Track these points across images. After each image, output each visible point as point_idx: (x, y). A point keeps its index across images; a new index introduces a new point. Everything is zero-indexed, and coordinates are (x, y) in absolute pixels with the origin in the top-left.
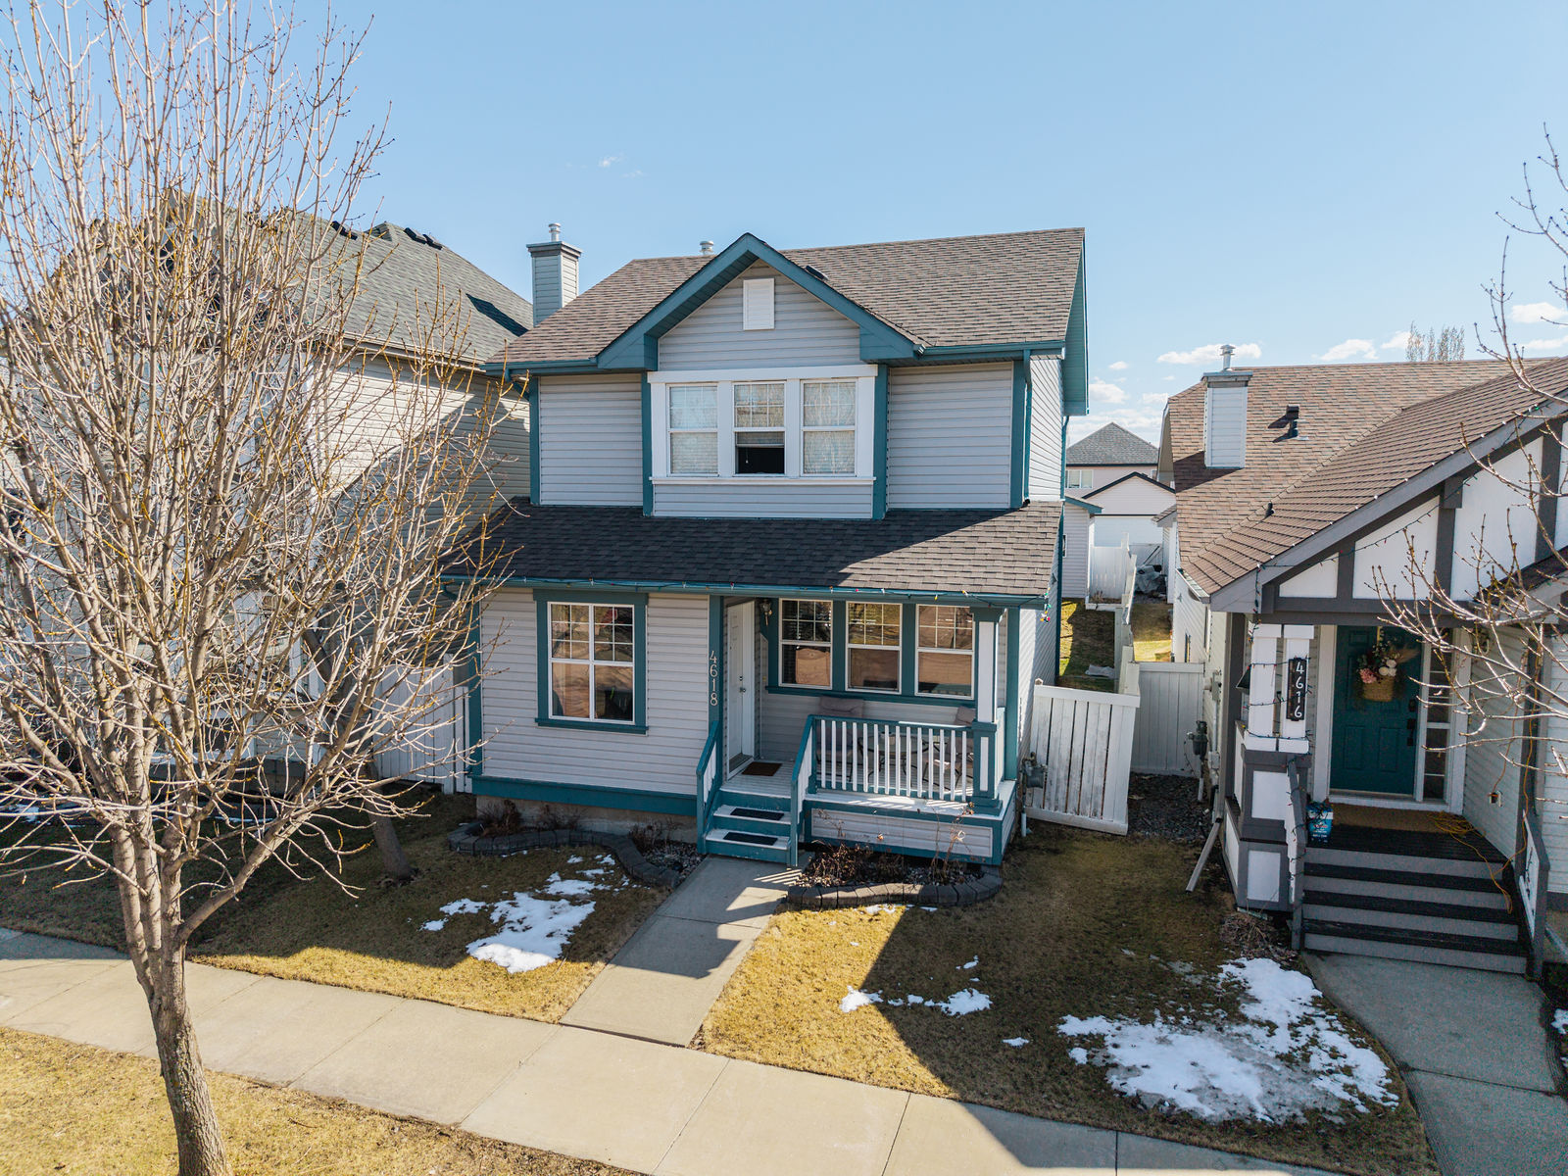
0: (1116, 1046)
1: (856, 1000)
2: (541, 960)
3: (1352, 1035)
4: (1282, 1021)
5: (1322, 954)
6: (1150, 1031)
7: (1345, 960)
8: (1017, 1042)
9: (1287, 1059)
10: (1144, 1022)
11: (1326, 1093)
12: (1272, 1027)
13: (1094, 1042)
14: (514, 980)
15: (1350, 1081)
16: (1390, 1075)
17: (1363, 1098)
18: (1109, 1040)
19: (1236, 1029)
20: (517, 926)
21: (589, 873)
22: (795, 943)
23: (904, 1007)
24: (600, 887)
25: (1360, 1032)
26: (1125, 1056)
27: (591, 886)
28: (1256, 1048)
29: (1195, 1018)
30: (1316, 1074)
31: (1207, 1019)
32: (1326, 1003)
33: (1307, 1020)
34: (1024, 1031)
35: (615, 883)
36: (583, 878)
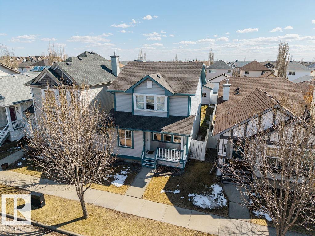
0: (194, 198)
1: (162, 191)
2: (121, 185)
3: (225, 196)
4: (216, 194)
5: (225, 184)
6: (199, 196)
7: (228, 185)
8: (182, 198)
9: (215, 200)
10: (199, 194)
11: (218, 205)
12: (215, 195)
13: (192, 197)
14: (118, 188)
15: (222, 203)
16: (227, 202)
17: (223, 205)
18: (194, 197)
19: (210, 196)
20: (117, 179)
21: (126, 170)
22: (155, 182)
23: (168, 192)
24: (128, 172)
25: (226, 196)
26: (195, 200)
27: (127, 172)
28: (212, 198)
29: (205, 194)
30: (218, 202)
31: (207, 194)
32: (223, 192)
33: (220, 194)
34: (184, 196)
35: (130, 172)
36: (125, 171)
